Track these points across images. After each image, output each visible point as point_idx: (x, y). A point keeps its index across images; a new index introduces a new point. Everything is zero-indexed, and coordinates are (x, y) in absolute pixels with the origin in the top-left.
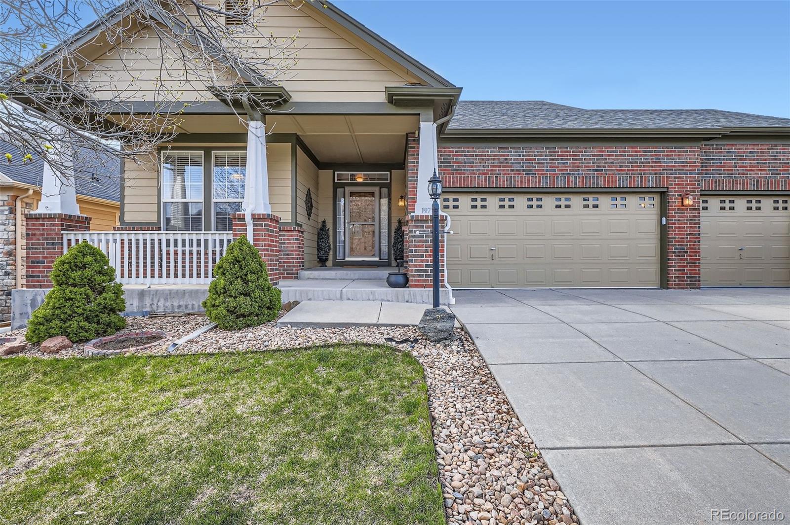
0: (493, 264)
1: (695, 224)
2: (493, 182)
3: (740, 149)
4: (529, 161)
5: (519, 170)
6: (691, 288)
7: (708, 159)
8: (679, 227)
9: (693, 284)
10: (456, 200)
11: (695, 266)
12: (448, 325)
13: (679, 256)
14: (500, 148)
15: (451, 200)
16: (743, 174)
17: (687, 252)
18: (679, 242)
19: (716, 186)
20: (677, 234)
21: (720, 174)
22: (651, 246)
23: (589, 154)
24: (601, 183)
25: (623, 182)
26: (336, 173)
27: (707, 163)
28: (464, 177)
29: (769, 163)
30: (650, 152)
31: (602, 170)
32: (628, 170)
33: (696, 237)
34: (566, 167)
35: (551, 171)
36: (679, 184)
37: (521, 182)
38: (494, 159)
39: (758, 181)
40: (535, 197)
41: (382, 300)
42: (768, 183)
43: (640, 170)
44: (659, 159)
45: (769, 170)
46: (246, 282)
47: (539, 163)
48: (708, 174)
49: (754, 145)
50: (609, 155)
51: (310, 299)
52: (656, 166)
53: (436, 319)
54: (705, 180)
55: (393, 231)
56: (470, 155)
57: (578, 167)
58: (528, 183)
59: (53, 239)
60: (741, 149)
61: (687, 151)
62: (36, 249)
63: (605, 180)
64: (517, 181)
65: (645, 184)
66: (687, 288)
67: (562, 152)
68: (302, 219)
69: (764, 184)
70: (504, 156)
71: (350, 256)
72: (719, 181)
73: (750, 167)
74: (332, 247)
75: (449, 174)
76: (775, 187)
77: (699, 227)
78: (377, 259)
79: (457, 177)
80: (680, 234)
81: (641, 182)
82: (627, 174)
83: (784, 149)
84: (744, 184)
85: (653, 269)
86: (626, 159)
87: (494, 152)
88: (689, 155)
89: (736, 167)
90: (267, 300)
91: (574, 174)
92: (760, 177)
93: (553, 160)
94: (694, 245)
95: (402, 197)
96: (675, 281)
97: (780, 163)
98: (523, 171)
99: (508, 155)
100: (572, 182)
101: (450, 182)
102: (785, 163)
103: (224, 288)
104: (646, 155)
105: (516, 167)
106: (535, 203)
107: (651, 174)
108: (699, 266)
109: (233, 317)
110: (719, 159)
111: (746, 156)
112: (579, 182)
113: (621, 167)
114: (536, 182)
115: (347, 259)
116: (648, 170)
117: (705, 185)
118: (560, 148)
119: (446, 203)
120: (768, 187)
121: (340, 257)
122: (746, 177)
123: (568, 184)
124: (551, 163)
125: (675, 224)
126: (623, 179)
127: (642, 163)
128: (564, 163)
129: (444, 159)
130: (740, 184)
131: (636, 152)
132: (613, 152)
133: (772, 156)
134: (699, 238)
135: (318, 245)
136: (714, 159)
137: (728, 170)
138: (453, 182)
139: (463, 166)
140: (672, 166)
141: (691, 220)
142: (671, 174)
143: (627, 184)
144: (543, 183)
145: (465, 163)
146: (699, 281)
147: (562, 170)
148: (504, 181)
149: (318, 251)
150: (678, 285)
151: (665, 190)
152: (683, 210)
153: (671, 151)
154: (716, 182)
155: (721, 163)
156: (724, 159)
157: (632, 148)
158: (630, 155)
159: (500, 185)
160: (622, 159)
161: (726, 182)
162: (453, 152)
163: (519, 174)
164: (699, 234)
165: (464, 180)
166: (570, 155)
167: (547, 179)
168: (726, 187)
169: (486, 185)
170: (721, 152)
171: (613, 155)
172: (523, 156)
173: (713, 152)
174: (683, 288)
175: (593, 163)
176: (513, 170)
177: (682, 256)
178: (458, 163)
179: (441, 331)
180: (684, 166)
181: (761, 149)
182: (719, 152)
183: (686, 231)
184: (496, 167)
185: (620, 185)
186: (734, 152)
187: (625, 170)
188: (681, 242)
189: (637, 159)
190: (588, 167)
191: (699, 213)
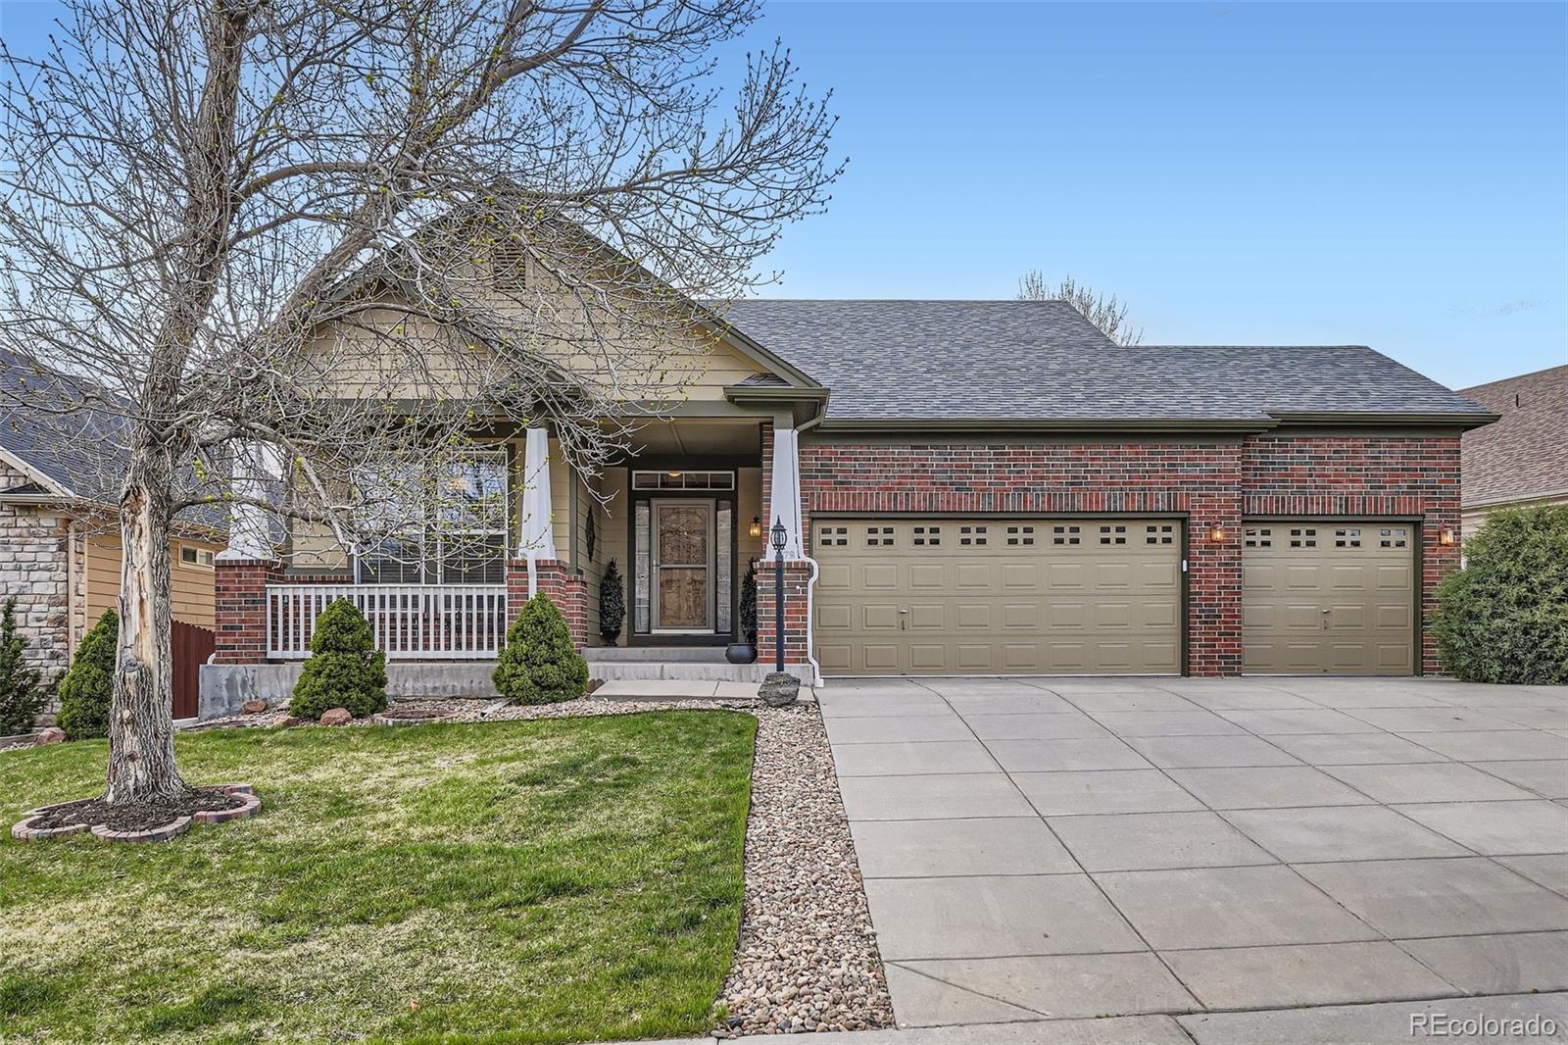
0: (903, 636)
1: (1232, 571)
2: (901, 503)
3: (1317, 446)
4: (961, 469)
5: (945, 484)
6: (1226, 675)
7: (1265, 463)
8: (1207, 576)
9: (1230, 669)
10: (842, 531)
11: (1233, 640)
12: (791, 689)
13: (1206, 622)
14: (913, 447)
15: (834, 531)
16: (1323, 487)
17: (1220, 617)
18: (1206, 599)
19: (1277, 508)
20: (1203, 588)
21: (1285, 487)
22: (1168, 607)
23: (1060, 459)
24: (1080, 505)
25: (1115, 502)
26: (634, 472)
27: (1263, 469)
28: (854, 495)
29: (1366, 470)
30: (1159, 453)
31: (1081, 483)
32: (1124, 484)
33: (1235, 592)
34: (1021, 478)
35: (997, 484)
36: (1207, 506)
37: (948, 502)
38: (904, 465)
39: (1347, 499)
40: (973, 526)
41: (720, 679)
42: (1364, 503)
43: (1143, 483)
44: (1174, 465)
45: (1366, 481)
46: (552, 648)
47: (977, 472)
48: (1265, 487)
49: (1342, 440)
50: (1093, 459)
51: (618, 679)
52: (1169, 477)
53: (779, 683)
54: (1260, 498)
55: (741, 581)
56: (864, 459)
57: (1042, 478)
58: (960, 504)
59: (255, 595)
60: (1321, 446)
61: (1220, 453)
62: (229, 609)
63: (1085, 500)
64: (941, 502)
65: (1151, 506)
66: (1220, 675)
67: (1014, 453)
68: (583, 562)
69: (1358, 505)
70: (920, 459)
71: (661, 626)
72: (1283, 498)
73: (1335, 475)
74: (626, 610)
75: (830, 489)
76: (1376, 510)
77: (1239, 576)
78: (712, 632)
79: (842, 494)
80: (1208, 588)
81: (1145, 502)
82: (1121, 489)
83: (1392, 446)
84: (1324, 503)
85: (1171, 645)
86: (1120, 465)
87: (904, 453)
88: (1223, 459)
89: (1311, 476)
90: (575, 669)
91: (1034, 490)
92: (1351, 493)
93: (1000, 466)
94: (1231, 605)
95: (756, 520)
96: (1200, 663)
97: (1384, 469)
98: (952, 484)
99: (927, 459)
100: (1031, 502)
101: (830, 502)
102: (1393, 469)
103: (526, 655)
104: (1153, 459)
105: (941, 477)
106: (973, 536)
107: (1160, 489)
108: (1239, 640)
109: (538, 688)
110: (1284, 463)
111: (1329, 458)
112: (1043, 502)
113: (1111, 477)
114: (972, 502)
115: (654, 632)
116: (1157, 483)
117: (1260, 506)
118: (1012, 447)
119: (826, 537)
120: (1364, 509)
121: (641, 627)
122: (1329, 493)
123: (1025, 506)
124: (998, 472)
125: (1200, 570)
126: (1115, 497)
127: (1147, 471)
128: (1018, 472)
129: (822, 465)
130: (1318, 504)
131: (1137, 453)
132: (1099, 453)
133: (1373, 458)
134: (1239, 593)
135: (602, 606)
136: (1274, 463)
137: (1298, 481)
138: (837, 503)
139: (853, 477)
140: (1195, 477)
141: (1226, 564)
142: (1194, 489)
143: (1121, 506)
144: (984, 505)
145: (855, 471)
146: (1240, 663)
147: (1015, 484)
148: (919, 502)
149: (601, 616)
150: (1204, 669)
151: (1185, 515)
152: (1213, 547)
153: (1194, 453)
154: (1277, 501)
155: (1286, 469)
156: (1292, 464)
157: (1131, 447)
158: (1127, 459)
159: (913, 507)
160: (1114, 465)
161: (1294, 501)
162: (836, 453)
163: (945, 489)
164: (1239, 588)
165: (854, 499)
166: (1028, 460)
167: (990, 498)
168: (1295, 508)
169: (890, 507)
170: (1287, 452)
171: (1099, 459)
172: (951, 460)
173: (1274, 452)
174: (1212, 675)
175: (1066, 471)
176: (934, 484)
177: (1211, 623)
178: (844, 472)
179: (783, 696)
180: (1215, 477)
181: (1354, 446)
182: (1283, 452)
183: (1218, 582)
184: (906, 477)
185: (1109, 507)
186: (1308, 452)
187: (1118, 484)
188: (1210, 599)
189: (1139, 465)
190: (1058, 478)
191: (1240, 553)
